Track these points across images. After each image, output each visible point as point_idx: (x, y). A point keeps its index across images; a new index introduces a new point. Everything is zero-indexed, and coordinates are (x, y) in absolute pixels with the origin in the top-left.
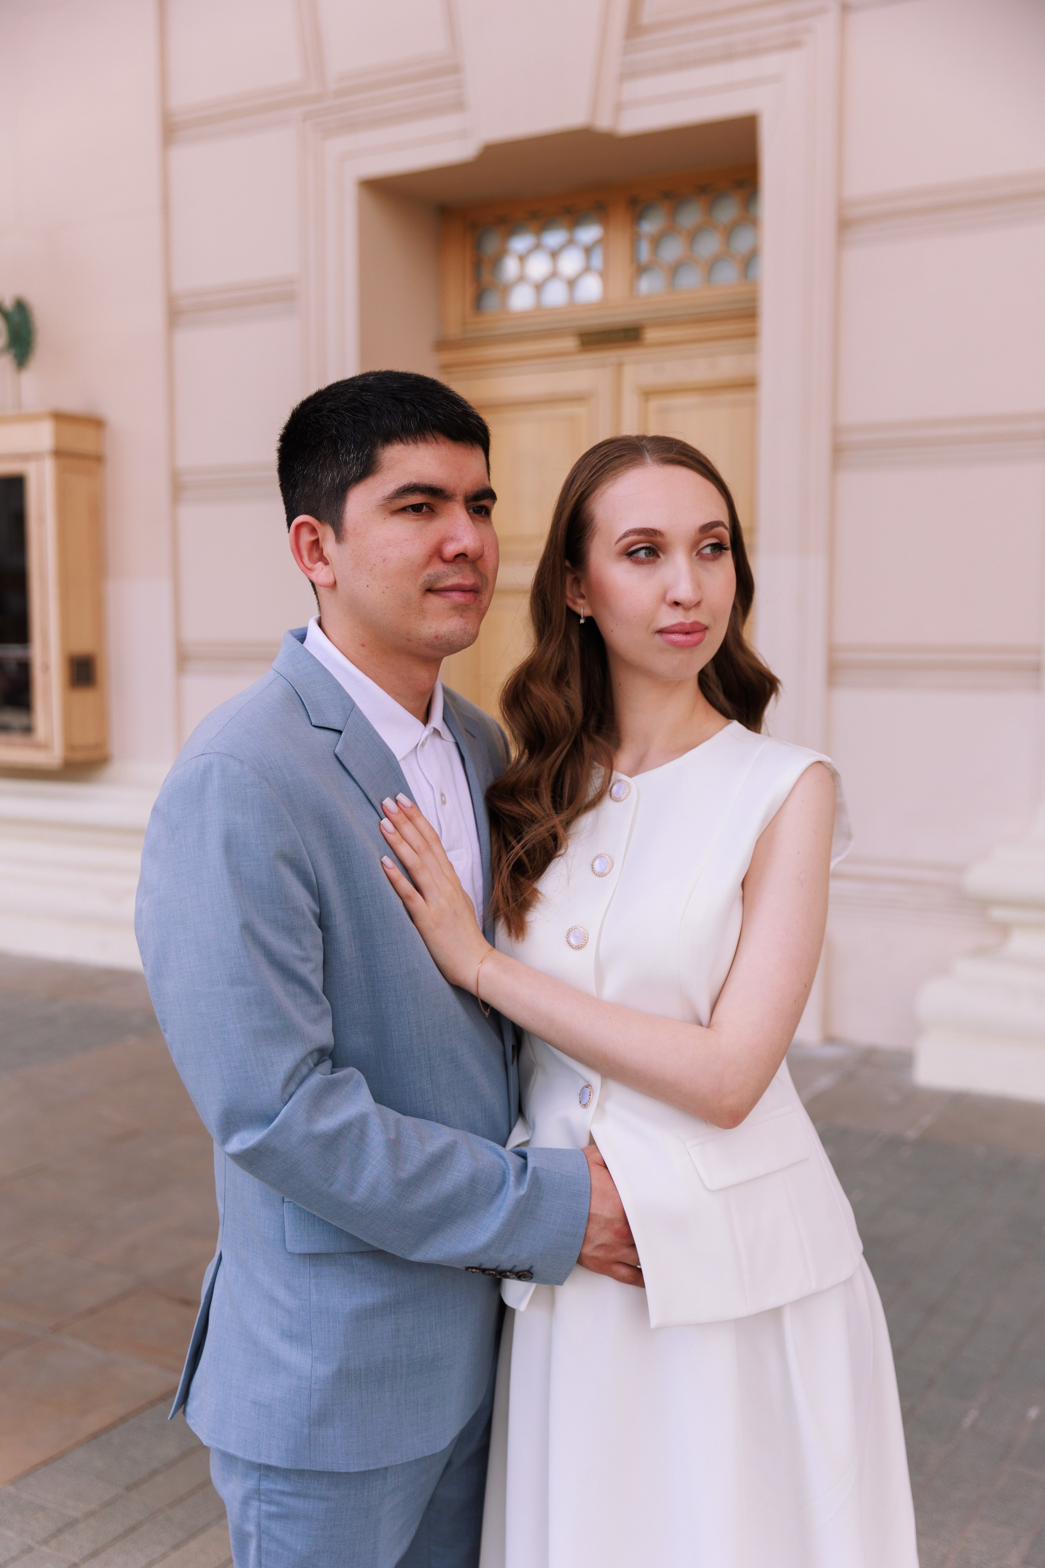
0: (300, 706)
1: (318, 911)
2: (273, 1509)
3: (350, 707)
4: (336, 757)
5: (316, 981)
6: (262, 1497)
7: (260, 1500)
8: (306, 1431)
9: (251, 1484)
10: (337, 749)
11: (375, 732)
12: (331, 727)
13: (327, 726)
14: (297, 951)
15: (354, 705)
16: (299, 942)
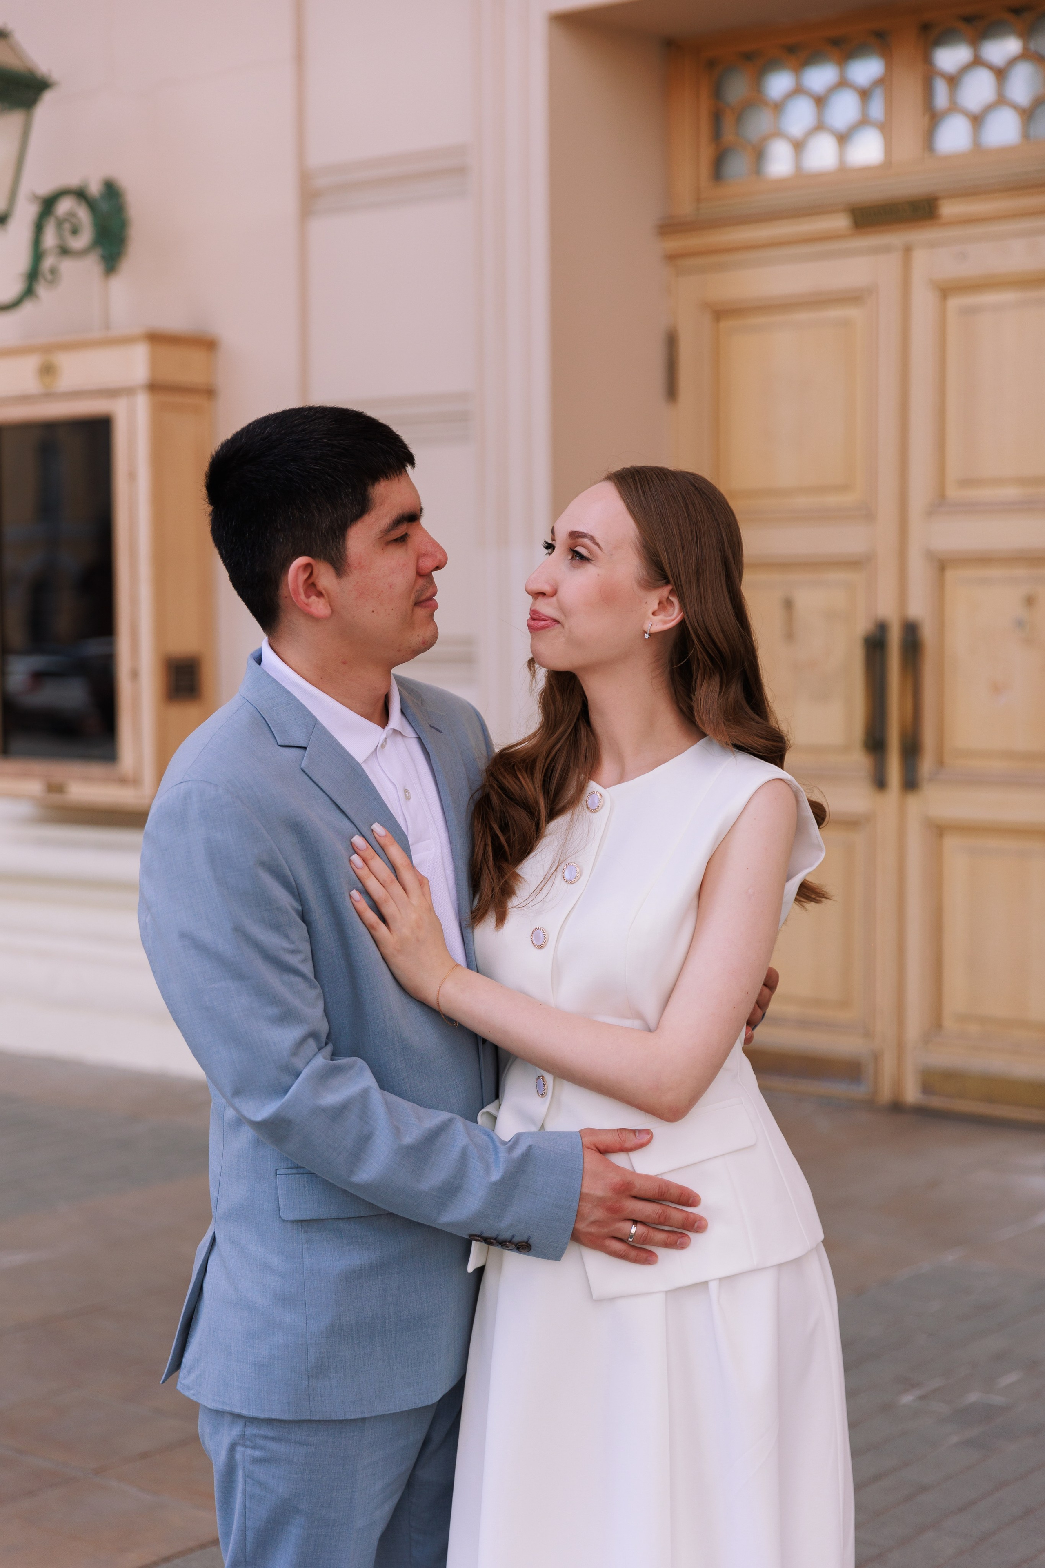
0: (266, 729)
1: (300, 908)
2: (257, 1453)
3: (313, 723)
4: (303, 771)
5: (307, 969)
6: (248, 1443)
7: (245, 1446)
8: (305, 1383)
9: (236, 1431)
10: (303, 765)
11: (338, 744)
12: (296, 744)
13: (292, 744)
14: (287, 945)
15: (316, 721)
16: (287, 936)
